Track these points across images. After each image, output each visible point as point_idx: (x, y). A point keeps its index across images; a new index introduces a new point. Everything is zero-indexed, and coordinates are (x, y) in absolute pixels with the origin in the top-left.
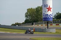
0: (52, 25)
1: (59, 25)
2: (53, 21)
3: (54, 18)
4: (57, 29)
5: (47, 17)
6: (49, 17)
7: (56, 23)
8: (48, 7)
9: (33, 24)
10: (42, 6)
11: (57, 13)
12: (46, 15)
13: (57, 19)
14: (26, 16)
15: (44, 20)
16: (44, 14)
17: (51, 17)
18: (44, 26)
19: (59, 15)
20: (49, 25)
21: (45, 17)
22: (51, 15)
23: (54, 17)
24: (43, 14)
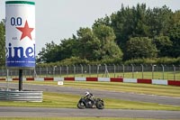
0: (33, 79)
1: (52, 79)
2: (37, 67)
3: (39, 60)
4: (47, 91)
5: (19, 55)
6: (25, 55)
7: (44, 73)
8: (23, 26)
11: (48, 46)
12: (16, 49)
13: (48, 62)
15: (10, 65)
16: (10, 45)
17: (30, 55)
18: (9, 82)
19: (54, 51)
20: (24, 79)
21: (13, 55)
22: (30, 51)
23: (39, 57)
24: (7, 46)
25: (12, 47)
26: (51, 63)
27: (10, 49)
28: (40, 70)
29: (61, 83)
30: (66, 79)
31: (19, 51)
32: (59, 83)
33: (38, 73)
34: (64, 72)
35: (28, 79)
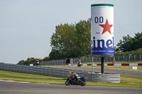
0: (113, 65)
1: (128, 65)
2: (116, 55)
3: (118, 50)
4: (123, 74)
5: (101, 46)
6: (105, 46)
7: (121, 60)
8: (104, 23)
9: (68, 62)
10: (90, 19)
11: (125, 38)
12: (99, 41)
13: (124, 51)
14: (54, 43)
15: (94, 53)
16: (94, 38)
17: (110, 46)
18: (94, 67)
20: (105, 64)
21: (96, 46)
22: (110, 42)
23: (117, 47)
24: (92, 39)
25: (96, 39)
26: (127, 52)
27: (94, 41)
28: (118, 58)
29: (135, 68)
30: (139, 65)
31: (101, 42)
32: (133, 68)
33: (117, 60)
34: (138, 59)
35: (108, 65)
